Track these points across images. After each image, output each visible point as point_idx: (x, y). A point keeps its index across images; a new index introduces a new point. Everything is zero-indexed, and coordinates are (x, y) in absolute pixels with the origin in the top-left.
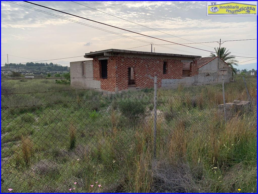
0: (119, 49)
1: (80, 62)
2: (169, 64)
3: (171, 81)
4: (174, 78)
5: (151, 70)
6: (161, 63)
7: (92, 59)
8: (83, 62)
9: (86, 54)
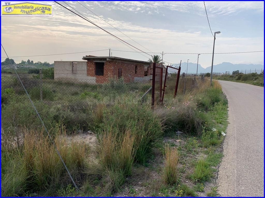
0: (118, 57)
1: (70, 62)
2: (138, 67)
3: (139, 78)
4: (140, 77)
5: (129, 70)
6: (134, 66)
7: (87, 61)
8: (73, 62)
9: (83, 57)
